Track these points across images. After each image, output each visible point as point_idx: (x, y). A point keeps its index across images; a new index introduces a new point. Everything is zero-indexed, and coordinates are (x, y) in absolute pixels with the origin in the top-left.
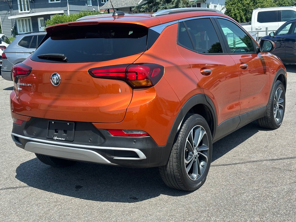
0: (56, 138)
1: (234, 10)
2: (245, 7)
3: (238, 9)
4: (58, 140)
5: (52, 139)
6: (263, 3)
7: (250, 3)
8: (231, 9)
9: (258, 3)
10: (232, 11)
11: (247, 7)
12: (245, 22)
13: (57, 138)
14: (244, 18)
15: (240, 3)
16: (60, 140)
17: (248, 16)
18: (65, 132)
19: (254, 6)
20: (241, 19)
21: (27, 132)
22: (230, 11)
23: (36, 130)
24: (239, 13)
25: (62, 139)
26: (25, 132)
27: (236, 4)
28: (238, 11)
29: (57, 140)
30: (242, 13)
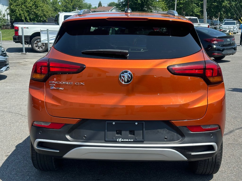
0: (120, 140)
1: (19, 10)
2: (28, 9)
3: (22, 10)
4: (124, 141)
5: (116, 142)
6: (42, 7)
7: (32, 6)
8: (16, 10)
9: (39, 7)
10: (17, 11)
11: (30, 9)
12: (29, 22)
13: (123, 140)
14: (28, 18)
15: (24, 5)
16: (126, 141)
17: (31, 17)
18: (132, 132)
19: (36, 9)
20: (26, 18)
21: (71, 136)
22: (15, 11)
23: (87, 133)
24: (24, 13)
25: (130, 140)
26: (68, 137)
27: (19, 5)
28: (23, 11)
29: (122, 142)
30: (26, 14)
